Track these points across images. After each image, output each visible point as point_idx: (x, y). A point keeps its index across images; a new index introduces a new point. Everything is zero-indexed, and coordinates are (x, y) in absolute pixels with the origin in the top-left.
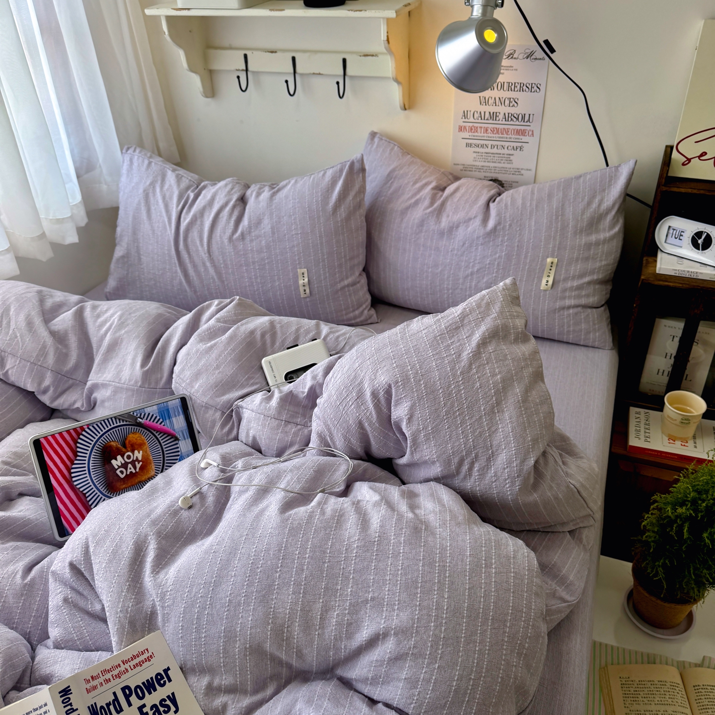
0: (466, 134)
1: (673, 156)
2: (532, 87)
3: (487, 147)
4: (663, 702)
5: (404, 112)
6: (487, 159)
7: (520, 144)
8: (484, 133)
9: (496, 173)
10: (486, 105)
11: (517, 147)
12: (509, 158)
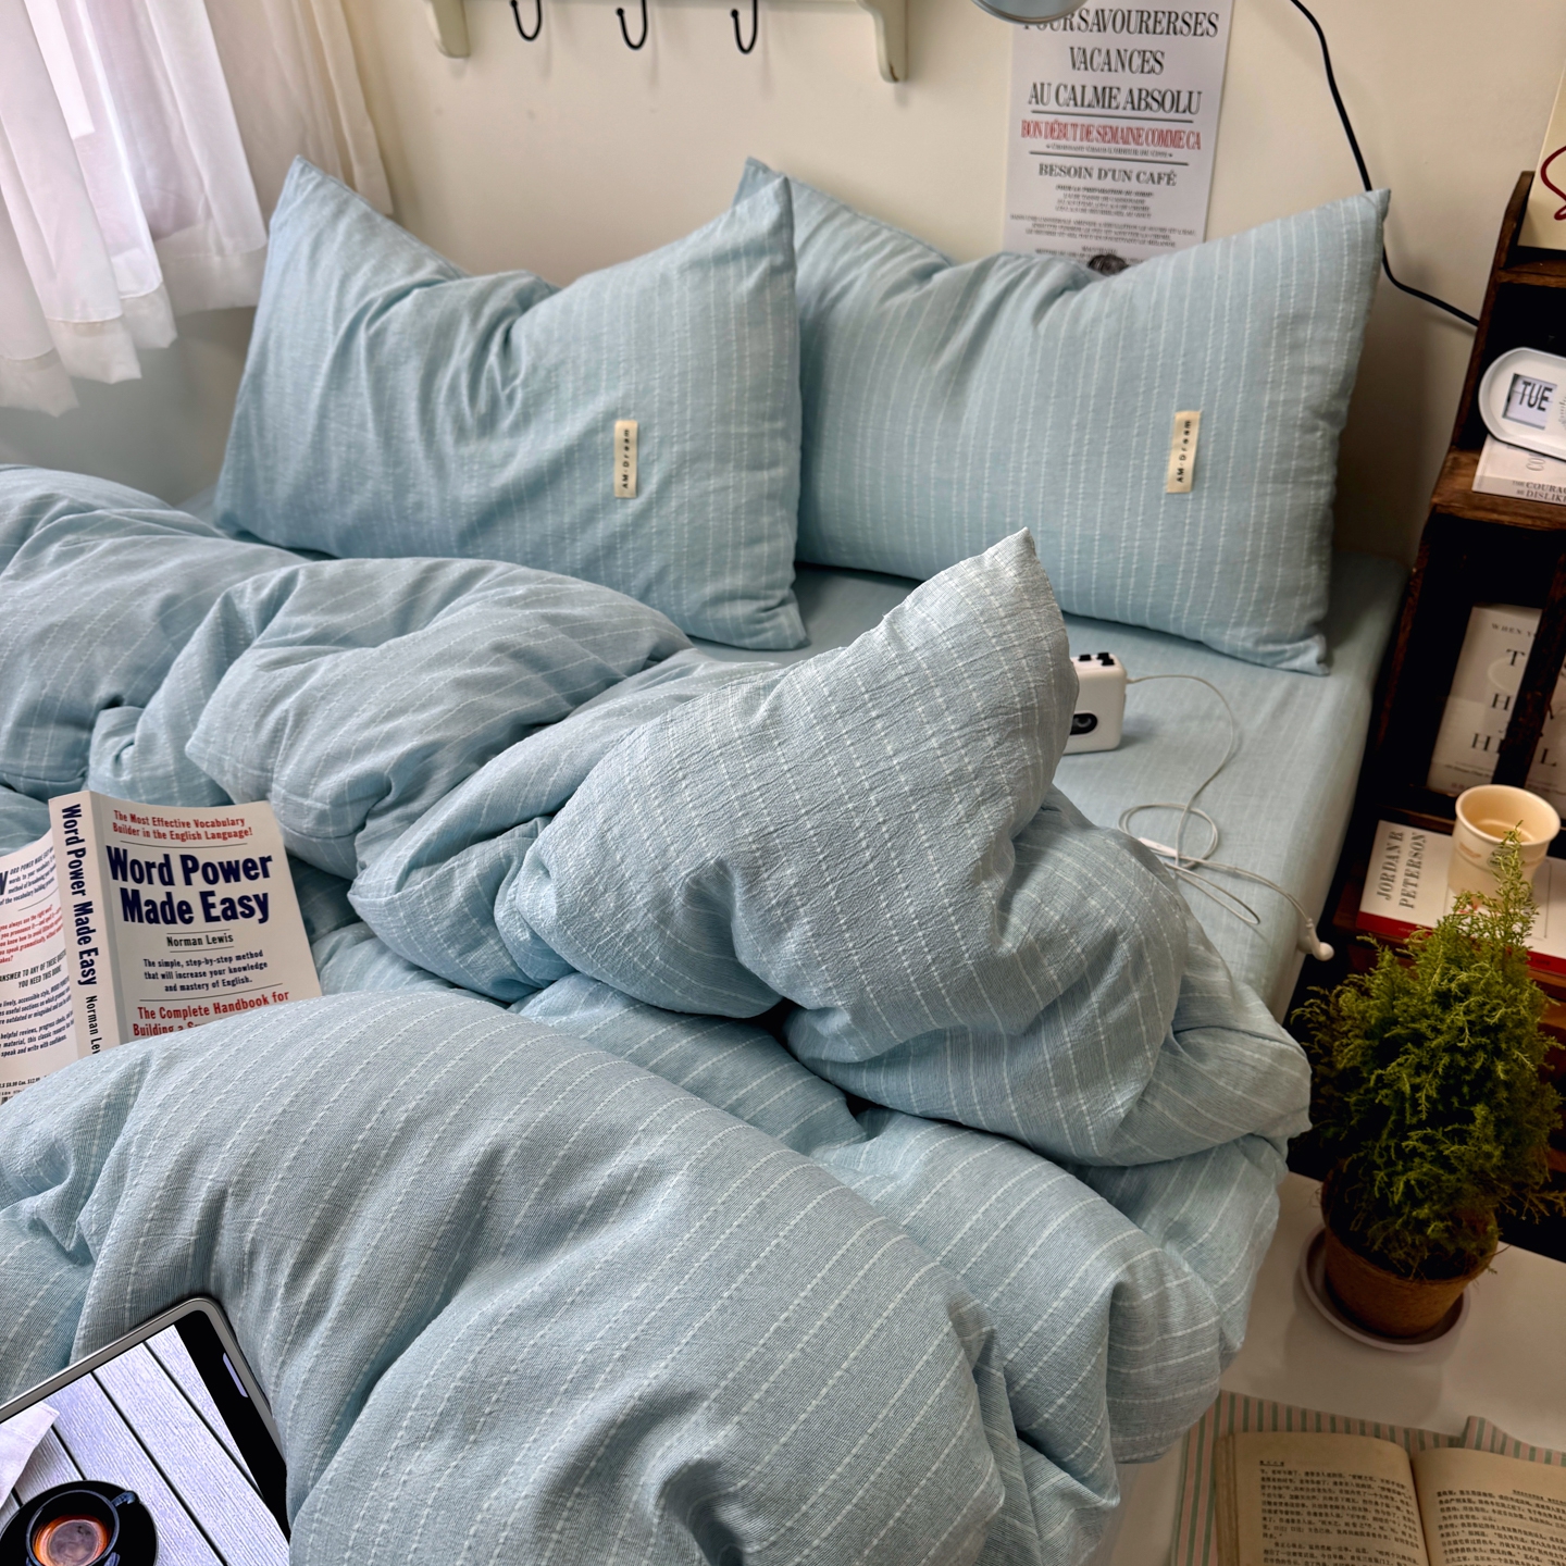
0: (1040, 143)
1: (1532, 196)
2: (1196, 23)
3: (1090, 175)
4: (1358, 1529)
5: (890, 87)
6: (1090, 204)
7: (1167, 169)
8: (1082, 140)
9: (1111, 239)
10: (1086, 69)
11: (1159, 175)
12: (1142, 202)
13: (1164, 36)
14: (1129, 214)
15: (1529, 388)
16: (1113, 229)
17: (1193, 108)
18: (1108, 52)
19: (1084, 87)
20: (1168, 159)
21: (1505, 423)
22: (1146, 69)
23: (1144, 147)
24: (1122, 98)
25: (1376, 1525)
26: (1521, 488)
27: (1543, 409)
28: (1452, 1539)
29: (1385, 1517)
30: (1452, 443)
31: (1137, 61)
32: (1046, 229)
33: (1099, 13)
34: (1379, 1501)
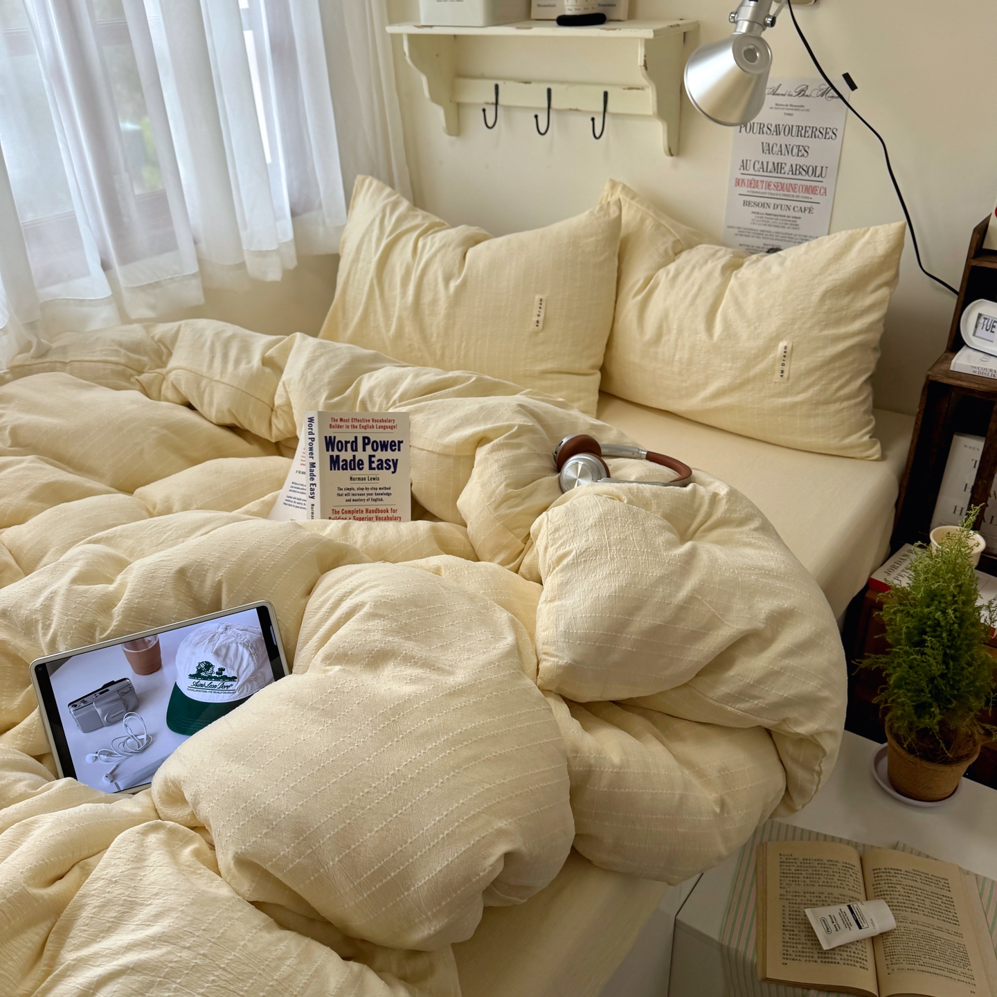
0: (744, 190)
1: (990, 224)
2: (826, 133)
3: (769, 207)
4: (830, 884)
5: (670, 158)
6: (768, 222)
7: (809, 205)
8: (765, 189)
9: (779, 240)
10: (769, 153)
11: (805, 208)
12: (795, 221)
13: (809, 138)
14: (788, 228)
15: (986, 321)
16: (780, 235)
17: (823, 176)
18: (781, 146)
19: (768, 162)
20: (810, 200)
21: (973, 339)
22: (800, 155)
23: (798, 194)
24: (787, 168)
25: (839, 882)
26: (975, 370)
27: (993, 332)
28: (879, 890)
29: (844, 879)
30: (947, 349)
31: (795, 151)
32: (745, 234)
33: (777, 126)
34: (841, 872)
